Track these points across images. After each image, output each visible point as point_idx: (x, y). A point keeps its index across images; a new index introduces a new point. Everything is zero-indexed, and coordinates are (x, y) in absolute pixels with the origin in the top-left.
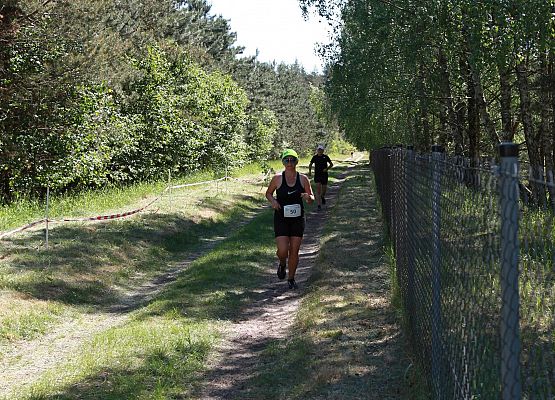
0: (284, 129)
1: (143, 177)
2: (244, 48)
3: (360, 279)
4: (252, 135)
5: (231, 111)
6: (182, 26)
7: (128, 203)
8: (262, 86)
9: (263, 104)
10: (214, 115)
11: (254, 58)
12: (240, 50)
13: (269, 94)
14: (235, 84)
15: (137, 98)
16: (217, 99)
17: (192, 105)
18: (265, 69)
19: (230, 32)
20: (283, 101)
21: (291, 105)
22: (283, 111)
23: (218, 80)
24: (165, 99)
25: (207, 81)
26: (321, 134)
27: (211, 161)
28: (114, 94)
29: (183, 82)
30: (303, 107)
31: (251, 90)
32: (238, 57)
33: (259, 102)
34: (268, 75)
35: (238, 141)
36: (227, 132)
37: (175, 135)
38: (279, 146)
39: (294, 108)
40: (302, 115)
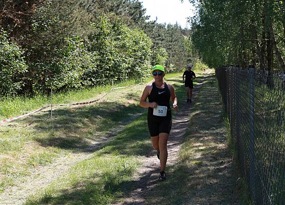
0: (171, 57)
1: (99, 83)
2: (149, 16)
3: (211, 134)
4: (154, 61)
5: (144, 49)
6: (118, 6)
7: (92, 97)
8: (159, 36)
9: (160, 45)
10: (135, 51)
11: (155, 22)
12: (148, 18)
13: (163, 40)
14: (145, 35)
15: (96, 44)
16: (136, 43)
17: (124, 46)
18: (161, 27)
19: (142, 9)
20: (170, 43)
21: (174, 45)
22: (170, 49)
23: (137, 33)
24: (110, 43)
25: (131, 34)
26: (190, 60)
27: (133, 74)
28: (84, 42)
29: (119, 35)
30: (180, 47)
31: (154, 38)
32: (147, 21)
33: (157, 44)
34: (162, 30)
35: (147, 64)
36: (142, 60)
37: (115, 61)
38: (168, 67)
39: (176, 47)
40: (180, 50)
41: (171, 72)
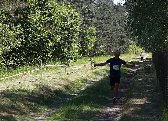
0: (101, 38)
5: (72, 27)
8: (89, 12)
9: (90, 23)
13: (93, 17)
14: (74, 10)
16: (65, 20)
20: (101, 21)
21: (106, 23)
22: (101, 27)
24: (35, 18)
26: (123, 42)
30: (113, 25)
31: (83, 14)
33: (87, 21)
35: (75, 44)
38: (98, 49)
39: (107, 25)
40: (112, 29)
41: (100, 55)
